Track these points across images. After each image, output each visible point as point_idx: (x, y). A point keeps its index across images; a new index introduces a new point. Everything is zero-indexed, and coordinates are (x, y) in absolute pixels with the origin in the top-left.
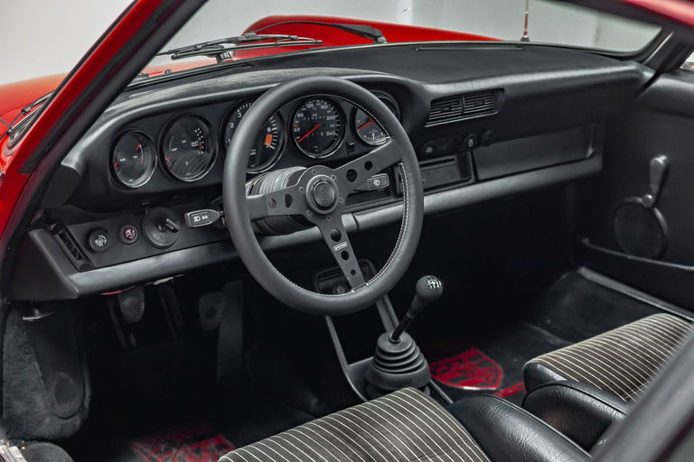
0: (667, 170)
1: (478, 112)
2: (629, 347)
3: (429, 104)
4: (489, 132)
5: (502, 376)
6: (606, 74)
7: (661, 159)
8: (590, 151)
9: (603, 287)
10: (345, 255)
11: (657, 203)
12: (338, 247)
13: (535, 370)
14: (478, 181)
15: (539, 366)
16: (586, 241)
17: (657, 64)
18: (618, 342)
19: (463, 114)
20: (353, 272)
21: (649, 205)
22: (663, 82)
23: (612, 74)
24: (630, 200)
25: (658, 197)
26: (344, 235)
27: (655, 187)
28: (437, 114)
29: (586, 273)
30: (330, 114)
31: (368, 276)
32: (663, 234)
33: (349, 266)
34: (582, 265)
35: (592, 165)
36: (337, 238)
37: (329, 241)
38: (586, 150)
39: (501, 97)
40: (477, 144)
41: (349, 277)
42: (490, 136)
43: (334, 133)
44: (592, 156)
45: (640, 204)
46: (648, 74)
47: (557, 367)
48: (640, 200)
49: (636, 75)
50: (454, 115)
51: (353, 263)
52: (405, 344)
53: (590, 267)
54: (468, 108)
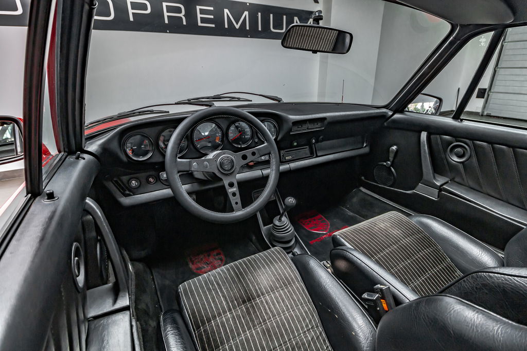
0: (397, 151)
1: (316, 127)
2: (379, 229)
3: (291, 124)
4: (321, 137)
5: (329, 227)
6: (372, 113)
7: (394, 148)
8: (365, 145)
9: (369, 195)
10: (234, 194)
11: (392, 165)
12: (230, 190)
13: (337, 238)
14: (317, 156)
15: (338, 236)
16: (363, 178)
17: (394, 109)
18: (374, 226)
19: (308, 129)
20: (237, 203)
21: (389, 166)
22: (397, 116)
23: (374, 113)
25: (393, 163)
26: (236, 184)
27: (391, 159)
28: (295, 128)
29: (362, 189)
30: (247, 128)
31: (244, 205)
32: (394, 177)
33: (235, 200)
34: (361, 186)
35: (365, 150)
36: (231, 185)
37: (227, 187)
38: (363, 144)
39: (326, 122)
40: (317, 141)
41: (234, 205)
42: (322, 138)
43: (249, 137)
44: (365, 147)
45: (385, 165)
46: (390, 113)
47: (346, 238)
48: (385, 164)
49: (385, 114)
50: (304, 129)
51: (238, 198)
52: (284, 222)
53: (364, 187)
54: (310, 126)
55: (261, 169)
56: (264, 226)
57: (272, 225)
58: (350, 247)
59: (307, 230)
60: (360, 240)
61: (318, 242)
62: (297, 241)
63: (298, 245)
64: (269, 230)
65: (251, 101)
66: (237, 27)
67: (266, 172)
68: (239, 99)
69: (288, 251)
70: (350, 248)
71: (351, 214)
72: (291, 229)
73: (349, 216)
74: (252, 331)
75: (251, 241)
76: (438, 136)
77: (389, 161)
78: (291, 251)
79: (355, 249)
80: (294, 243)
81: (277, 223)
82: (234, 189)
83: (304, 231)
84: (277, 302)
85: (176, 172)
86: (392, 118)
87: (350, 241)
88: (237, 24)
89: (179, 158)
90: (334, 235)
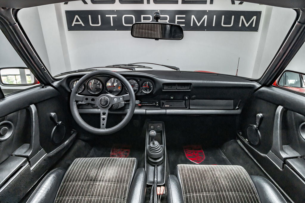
0: (262, 119)
1: (183, 89)
3: (162, 85)
7: (260, 115)
8: (237, 108)
10: (104, 119)
11: (259, 128)
12: (103, 116)
14: (189, 109)
15: (178, 167)
16: (241, 133)
17: (263, 83)
19: (176, 89)
20: (103, 124)
22: (263, 89)
24: (251, 125)
26: (107, 114)
28: (165, 88)
29: (239, 141)
30: (136, 84)
31: (107, 127)
32: (259, 139)
33: (103, 123)
35: (238, 111)
36: (104, 114)
37: (101, 114)
38: (236, 107)
39: (192, 86)
40: (189, 99)
41: (101, 125)
42: (195, 97)
44: (238, 109)
46: (258, 86)
47: (181, 171)
49: (254, 86)
50: (174, 89)
51: (105, 122)
52: (155, 145)
54: (179, 88)
55: (146, 109)
58: (179, 178)
59: (185, 157)
62: (164, 161)
63: (163, 164)
65: (152, 68)
66: (199, 25)
67: (148, 112)
68: (144, 67)
72: (159, 151)
74: (82, 197)
76: (292, 112)
77: (256, 124)
78: (155, 166)
81: (151, 145)
82: (105, 117)
83: (183, 157)
84: (106, 189)
85: (74, 101)
86: (259, 90)
87: (181, 174)
88: (199, 23)
89: (79, 94)
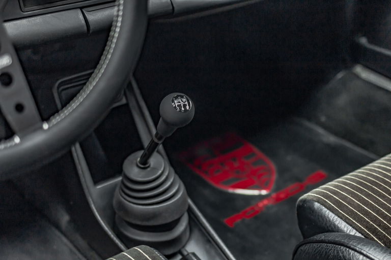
5: (275, 177)
13: (312, 210)
15: (317, 205)
16: (364, 40)
20: (19, 108)
29: (361, 72)
41: (11, 116)
47: (339, 208)
52: (155, 169)
53: (367, 67)
55: (81, 8)
56: (96, 182)
57: (120, 179)
58: (353, 232)
59: (214, 190)
60: (378, 212)
61: (247, 220)
62: (194, 222)
63: (196, 233)
64: (111, 192)
67: (96, 17)
69: (170, 252)
70: (354, 237)
71: (331, 139)
72: (177, 190)
73: (328, 145)
75: (58, 227)
78: (180, 252)
79: (367, 236)
80: (184, 231)
81: (135, 172)
83: (207, 192)
87: (350, 217)
90: (304, 201)
